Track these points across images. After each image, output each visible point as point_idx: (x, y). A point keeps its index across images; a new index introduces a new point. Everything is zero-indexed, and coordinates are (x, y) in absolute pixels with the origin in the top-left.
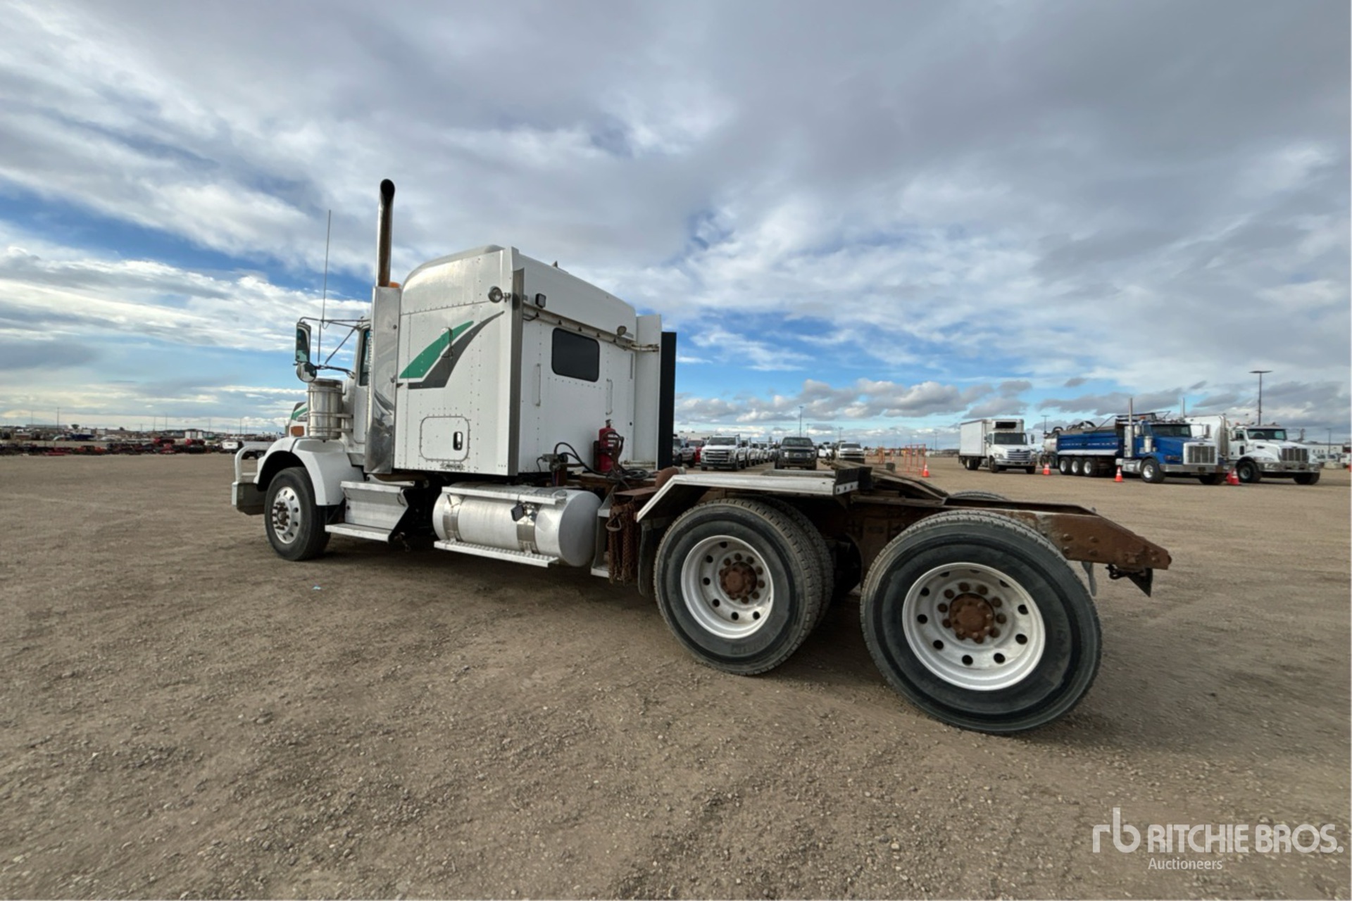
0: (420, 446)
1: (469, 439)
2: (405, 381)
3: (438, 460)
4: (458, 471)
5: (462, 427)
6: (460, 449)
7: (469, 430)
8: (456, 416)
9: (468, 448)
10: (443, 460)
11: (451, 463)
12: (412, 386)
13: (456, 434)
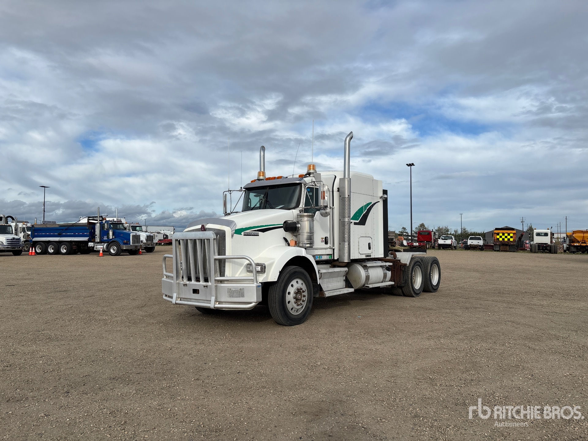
0: (359, 249)
1: (372, 245)
2: (353, 221)
3: (364, 254)
4: (370, 257)
5: (370, 241)
6: (370, 249)
7: (372, 242)
8: (368, 237)
9: (372, 248)
10: (366, 254)
11: (368, 254)
12: (355, 223)
13: (369, 244)
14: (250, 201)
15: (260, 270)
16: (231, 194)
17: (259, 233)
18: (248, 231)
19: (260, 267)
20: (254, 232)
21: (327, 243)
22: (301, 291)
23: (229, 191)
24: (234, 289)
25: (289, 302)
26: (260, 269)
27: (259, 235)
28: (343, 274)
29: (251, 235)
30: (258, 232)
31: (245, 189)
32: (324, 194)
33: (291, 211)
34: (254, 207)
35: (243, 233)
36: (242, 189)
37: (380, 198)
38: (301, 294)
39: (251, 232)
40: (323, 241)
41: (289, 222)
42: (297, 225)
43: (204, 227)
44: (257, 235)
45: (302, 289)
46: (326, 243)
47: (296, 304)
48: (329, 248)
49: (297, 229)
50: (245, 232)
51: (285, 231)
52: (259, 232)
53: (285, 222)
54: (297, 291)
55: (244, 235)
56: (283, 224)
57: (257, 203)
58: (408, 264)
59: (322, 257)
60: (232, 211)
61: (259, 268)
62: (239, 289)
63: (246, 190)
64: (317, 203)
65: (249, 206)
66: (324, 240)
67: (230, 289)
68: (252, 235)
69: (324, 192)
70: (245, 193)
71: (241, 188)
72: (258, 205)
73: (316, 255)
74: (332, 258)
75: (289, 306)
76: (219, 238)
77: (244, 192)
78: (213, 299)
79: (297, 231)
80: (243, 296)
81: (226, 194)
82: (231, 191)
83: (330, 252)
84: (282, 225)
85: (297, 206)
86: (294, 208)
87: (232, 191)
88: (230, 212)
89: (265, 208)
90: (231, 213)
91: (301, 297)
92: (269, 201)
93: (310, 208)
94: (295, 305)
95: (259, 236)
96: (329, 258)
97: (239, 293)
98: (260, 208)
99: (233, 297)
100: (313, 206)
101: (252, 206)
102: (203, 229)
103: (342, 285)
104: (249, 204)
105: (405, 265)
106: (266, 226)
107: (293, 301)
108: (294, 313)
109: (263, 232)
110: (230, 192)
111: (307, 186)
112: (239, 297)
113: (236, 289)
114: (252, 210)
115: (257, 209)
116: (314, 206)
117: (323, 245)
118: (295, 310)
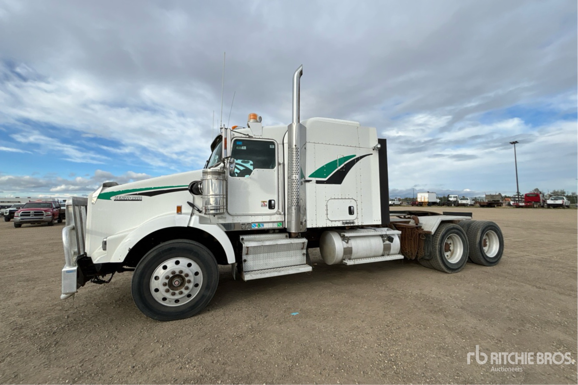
0: (327, 214)
1: (357, 209)
2: (314, 179)
3: (339, 221)
4: (352, 225)
5: (353, 204)
6: (353, 214)
7: (357, 205)
8: (349, 199)
9: (357, 213)
10: (343, 221)
11: (347, 221)
12: (318, 182)
13: (350, 208)
17: (143, 198)
18: (126, 195)
20: (134, 196)
21: (273, 207)
22: (183, 275)
25: (156, 290)
28: (301, 248)
35: (113, 198)
37: (374, 150)
38: (181, 279)
39: (128, 196)
40: (265, 205)
44: (138, 200)
46: (271, 207)
47: (170, 293)
48: (277, 214)
52: (144, 196)
53: (193, 183)
54: (171, 275)
55: (115, 200)
56: (189, 186)
58: (434, 231)
59: (263, 226)
66: (267, 204)
68: (129, 200)
73: (252, 223)
74: (283, 225)
75: (157, 296)
83: (279, 218)
84: (187, 187)
91: (183, 283)
94: (167, 295)
96: (278, 225)
103: (298, 262)
105: (429, 232)
106: (155, 188)
107: (164, 288)
108: (169, 304)
109: (151, 196)
111: (234, 139)
117: (267, 210)
118: (170, 301)
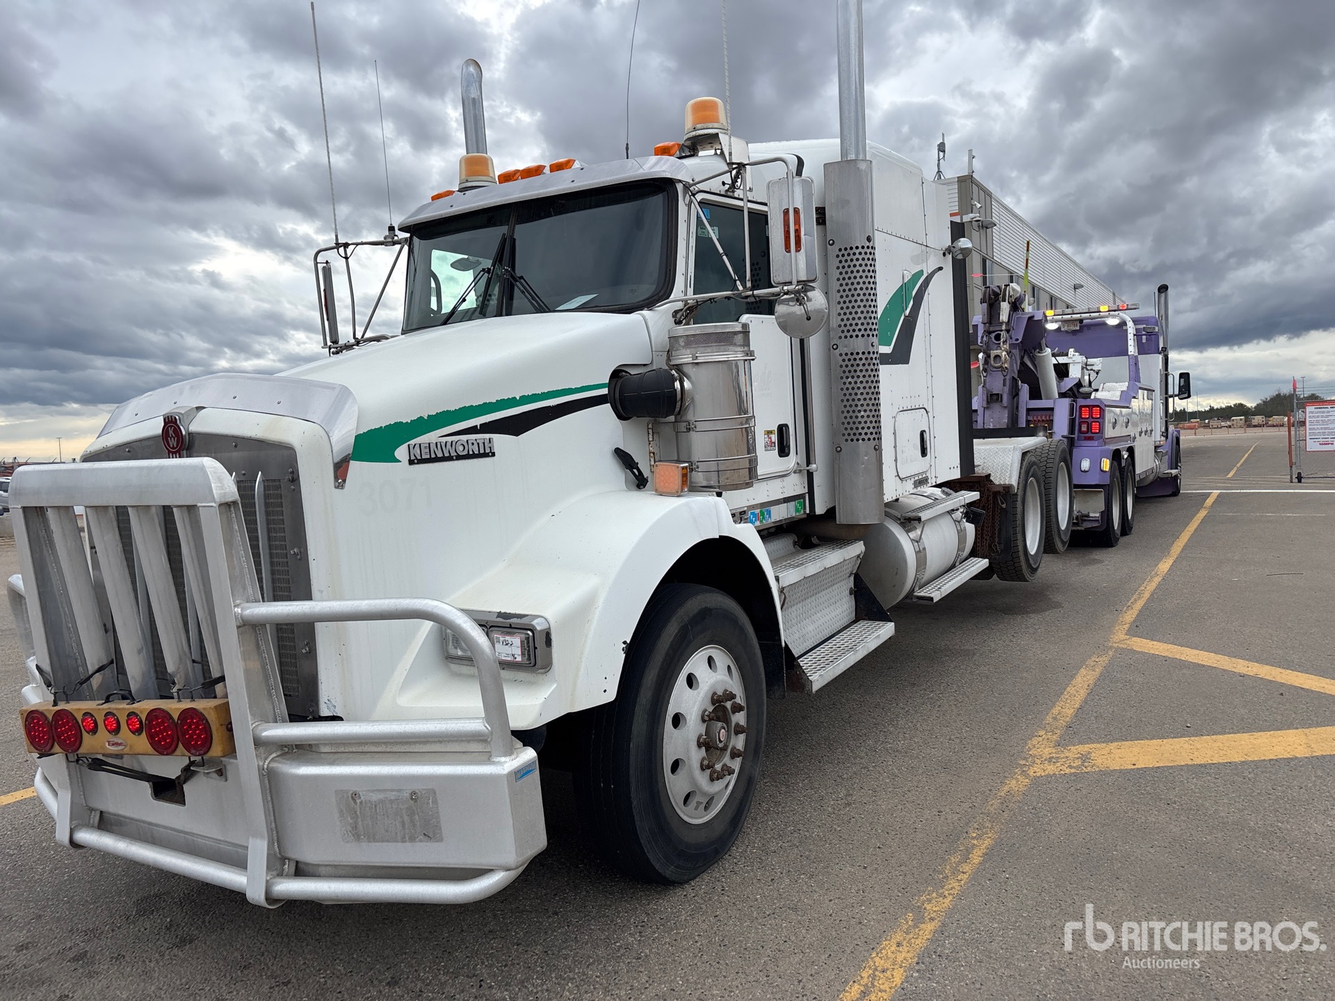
0: (896, 460)
1: (930, 439)
3: (910, 477)
5: (925, 423)
6: (926, 454)
7: (929, 426)
8: (920, 408)
9: (930, 451)
10: (914, 476)
11: (920, 477)
13: (922, 433)
14: (433, 285)
15: (519, 659)
16: (347, 258)
18: (432, 437)
19: (516, 641)
20: (464, 438)
21: (787, 451)
22: (728, 705)
23: (338, 245)
24: (375, 797)
25: (676, 766)
26: (518, 651)
27: (496, 450)
28: (849, 571)
29: (450, 458)
30: (487, 436)
31: (408, 235)
32: (797, 222)
33: (635, 316)
34: (455, 308)
35: (401, 452)
36: (397, 232)
37: (944, 254)
38: (726, 720)
39: (450, 439)
40: (773, 444)
41: (633, 371)
42: (677, 385)
43: (177, 431)
44: (485, 455)
45: (732, 696)
46: (783, 451)
47: (708, 771)
48: (795, 472)
49: (678, 404)
50: (412, 442)
51: (620, 417)
52: (495, 437)
53: (617, 374)
54: (711, 709)
55: (411, 462)
56: (609, 385)
57: (467, 293)
58: (1014, 481)
59: (769, 513)
60: (359, 336)
61: (512, 648)
62: (406, 795)
63: (411, 238)
64: (762, 275)
65: (434, 306)
66: (774, 438)
67: (355, 796)
68: (459, 457)
69: (796, 211)
70: (411, 252)
71: (391, 229)
72: (471, 302)
73: (750, 507)
74: (805, 508)
75: (676, 786)
76: (266, 488)
77: (406, 248)
78: (258, 850)
79: (677, 410)
80: (431, 832)
81: (327, 262)
82: (346, 245)
83: (794, 486)
84: (605, 391)
85: (663, 292)
86: (649, 304)
87: (351, 247)
88: (353, 341)
89: (506, 309)
90: (358, 343)
91: (729, 737)
92: (522, 277)
93: (728, 298)
94: (702, 779)
95: (493, 455)
96: (797, 510)
97: (406, 818)
98: (481, 311)
99: (372, 838)
100: (741, 288)
101: (446, 309)
102: (173, 442)
103: (845, 614)
104: (434, 300)
105: (1007, 488)
106: (524, 400)
107: (696, 756)
108: (695, 817)
109: (517, 435)
110: (341, 250)
111: (700, 197)
112: (412, 839)
113: (392, 795)
114: (445, 323)
115: (470, 319)
116: (749, 284)
117: (774, 461)
118: (699, 803)
